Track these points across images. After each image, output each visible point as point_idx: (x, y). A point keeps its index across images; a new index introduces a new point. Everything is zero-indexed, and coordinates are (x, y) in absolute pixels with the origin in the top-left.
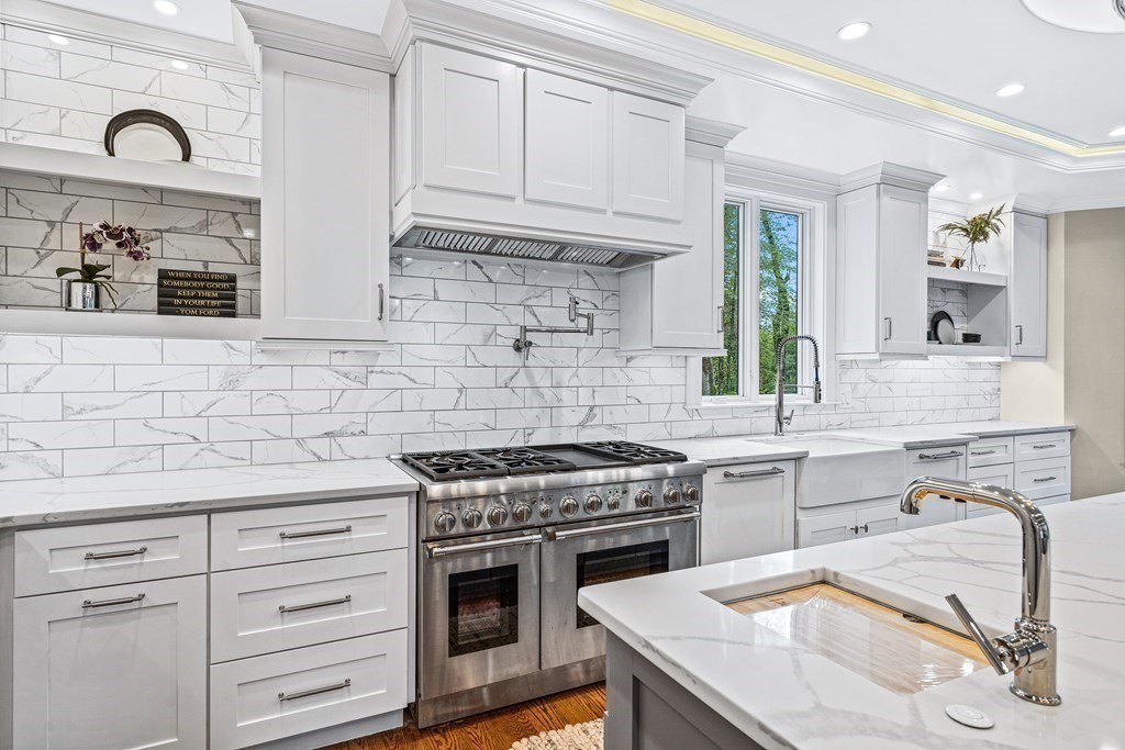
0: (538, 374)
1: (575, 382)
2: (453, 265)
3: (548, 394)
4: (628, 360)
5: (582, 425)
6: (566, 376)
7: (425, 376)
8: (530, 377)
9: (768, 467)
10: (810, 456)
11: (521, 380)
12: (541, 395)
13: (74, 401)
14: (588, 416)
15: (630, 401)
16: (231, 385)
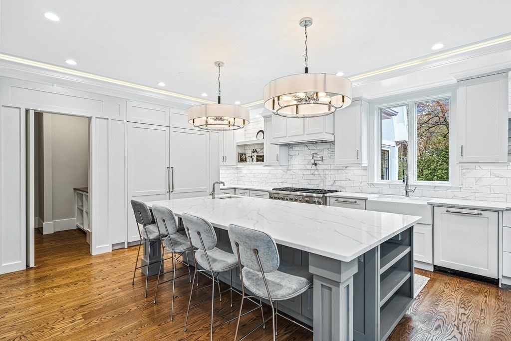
0: (320, 171)
1: (330, 174)
2: (301, 148)
3: (323, 176)
4: (346, 167)
5: (332, 185)
6: (327, 172)
7: (296, 171)
8: (318, 172)
9: (354, 201)
10: (369, 199)
11: (316, 173)
12: (321, 177)
13: (255, 175)
14: (334, 183)
15: (347, 180)
16: (269, 173)
